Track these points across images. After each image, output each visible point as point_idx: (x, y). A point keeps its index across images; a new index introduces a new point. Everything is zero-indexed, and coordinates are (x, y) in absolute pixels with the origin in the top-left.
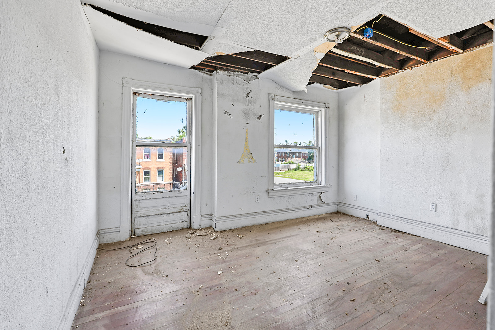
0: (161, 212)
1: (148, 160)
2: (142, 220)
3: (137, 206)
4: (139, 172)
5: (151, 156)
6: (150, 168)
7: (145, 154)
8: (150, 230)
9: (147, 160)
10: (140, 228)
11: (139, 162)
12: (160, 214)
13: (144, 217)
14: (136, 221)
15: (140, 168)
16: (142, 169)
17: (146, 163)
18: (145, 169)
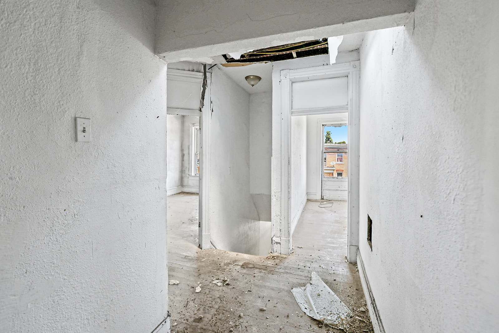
0: (337, 189)
1: (341, 163)
2: (327, 191)
3: (324, 184)
4: (333, 173)
5: (343, 159)
6: (343, 171)
7: (338, 157)
8: (330, 198)
9: (339, 163)
10: (326, 196)
11: (333, 165)
12: (337, 190)
13: (328, 190)
14: (324, 192)
15: (334, 170)
16: (335, 170)
17: (339, 165)
18: (338, 171)
